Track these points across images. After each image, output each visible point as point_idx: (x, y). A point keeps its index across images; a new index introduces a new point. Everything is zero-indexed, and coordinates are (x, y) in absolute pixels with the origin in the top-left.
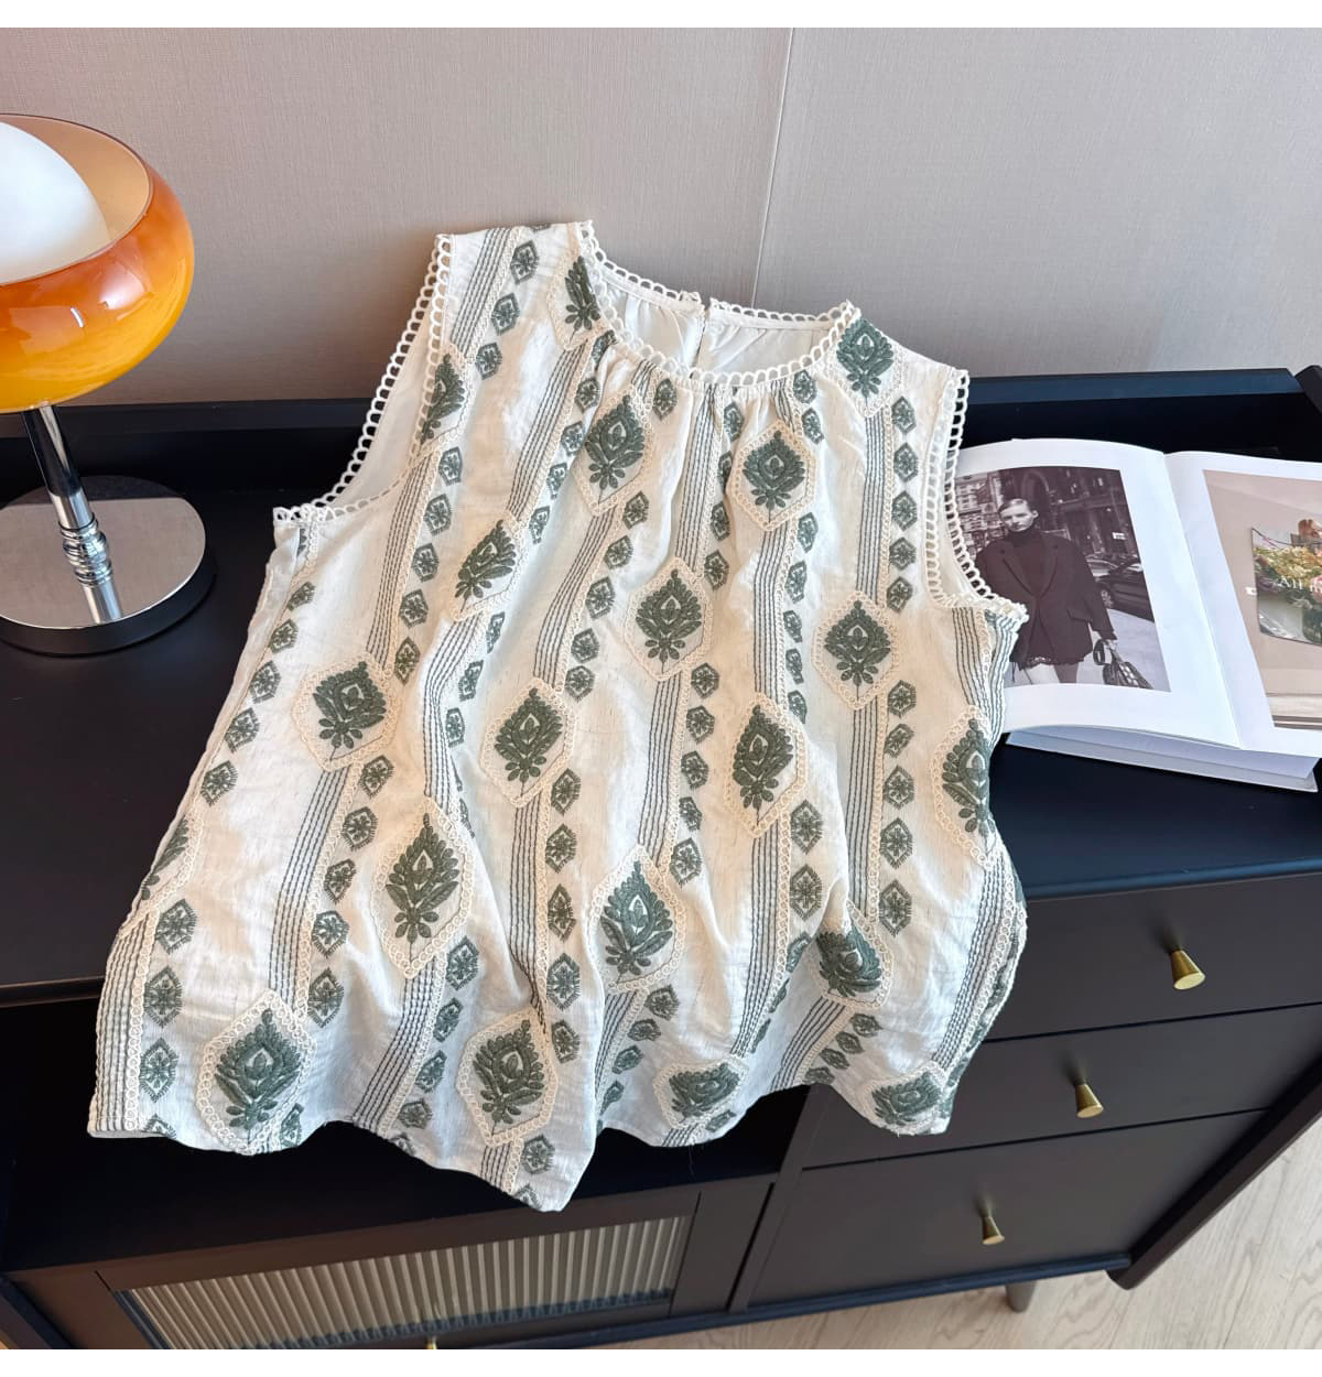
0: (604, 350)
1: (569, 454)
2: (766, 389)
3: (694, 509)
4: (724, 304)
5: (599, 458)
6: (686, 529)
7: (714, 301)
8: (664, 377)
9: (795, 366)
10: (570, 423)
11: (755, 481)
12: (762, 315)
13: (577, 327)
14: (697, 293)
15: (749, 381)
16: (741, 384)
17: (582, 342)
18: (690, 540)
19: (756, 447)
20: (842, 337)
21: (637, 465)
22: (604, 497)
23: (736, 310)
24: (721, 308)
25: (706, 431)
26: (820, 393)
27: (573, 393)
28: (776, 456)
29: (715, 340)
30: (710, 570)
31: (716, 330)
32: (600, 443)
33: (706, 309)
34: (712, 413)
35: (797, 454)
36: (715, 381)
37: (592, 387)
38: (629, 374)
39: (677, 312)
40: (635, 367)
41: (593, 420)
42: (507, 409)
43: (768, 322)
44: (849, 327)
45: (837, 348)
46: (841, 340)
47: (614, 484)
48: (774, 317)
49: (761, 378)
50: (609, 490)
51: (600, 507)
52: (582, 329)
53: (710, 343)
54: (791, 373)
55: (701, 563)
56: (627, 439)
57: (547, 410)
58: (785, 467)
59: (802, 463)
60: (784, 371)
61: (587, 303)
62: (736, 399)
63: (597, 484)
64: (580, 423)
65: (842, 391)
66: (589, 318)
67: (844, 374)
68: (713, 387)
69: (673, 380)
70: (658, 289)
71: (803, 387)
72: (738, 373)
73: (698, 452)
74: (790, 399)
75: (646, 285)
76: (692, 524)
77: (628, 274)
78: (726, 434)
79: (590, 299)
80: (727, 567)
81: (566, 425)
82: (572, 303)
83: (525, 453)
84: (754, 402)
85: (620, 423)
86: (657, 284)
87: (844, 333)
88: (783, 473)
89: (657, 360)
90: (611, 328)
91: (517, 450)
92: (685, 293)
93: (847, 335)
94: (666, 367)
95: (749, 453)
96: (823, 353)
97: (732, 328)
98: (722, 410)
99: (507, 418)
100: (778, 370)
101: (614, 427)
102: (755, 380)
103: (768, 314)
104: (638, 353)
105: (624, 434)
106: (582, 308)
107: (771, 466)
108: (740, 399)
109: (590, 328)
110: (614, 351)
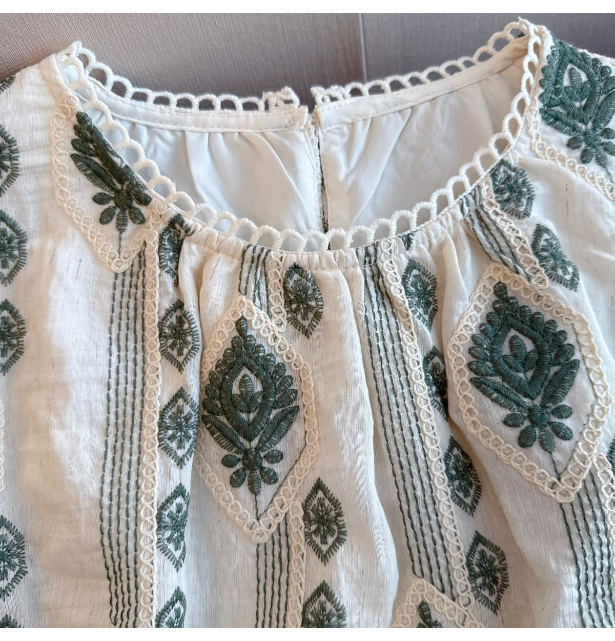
0: (178, 249)
1: (180, 462)
2: (454, 217)
3: (417, 483)
4: (335, 90)
5: (233, 442)
6: (416, 523)
7: (318, 92)
8: (289, 263)
9: (486, 160)
10: (166, 401)
11: (501, 397)
12: (396, 86)
13: (121, 227)
14: (288, 89)
15: (424, 217)
16: (414, 226)
17: (137, 249)
18: (428, 541)
19: (474, 327)
20: (541, 84)
21: (297, 430)
22: (262, 507)
23: (356, 92)
24: (333, 99)
25: (387, 333)
26: (539, 188)
27: (154, 342)
28: (513, 333)
29: (342, 157)
30: (479, 581)
31: (337, 138)
32: (224, 413)
33: (311, 110)
34: (385, 295)
35: (547, 317)
36: (371, 239)
37: (180, 321)
38: (231, 275)
39: (270, 133)
40: (236, 262)
41: (201, 378)
42: (54, 420)
43: (410, 95)
44: (545, 63)
45: (539, 105)
46: (541, 91)
47: (271, 478)
48: (415, 81)
49: (443, 203)
50: (267, 491)
51: (262, 526)
52: (131, 226)
53: (335, 165)
54: (484, 173)
55: (461, 578)
56: (265, 394)
57: (121, 388)
58: (539, 350)
59: (563, 332)
60: (473, 175)
61: (122, 183)
62: (413, 253)
63: (244, 489)
64: (181, 394)
65: (568, 171)
66: (135, 204)
67: (561, 144)
68: (371, 250)
69: (303, 263)
70: (228, 105)
71: (511, 189)
72: (404, 212)
73: (387, 377)
74: (498, 219)
75: (206, 105)
76: (423, 510)
77: (174, 98)
78: (419, 322)
79: (123, 175)
80: (502, 557)
81: (159, 406)
82: (99, 190)
83: (106, 501)
84: (441, 246)
85: (245, 371)
86: (224, 97)
87: (542, 77)
88: (537, 363)
89: (267, 239)
90: (175, 210)
91: (91, 498)
92: (270, 93)
93: (547, 77)
94: (286, 247)
95: (468, 343)
96: (521, 122)
97: (360, 124)
98: (399, 284)
99: (60, 439)
100: (463, 177)
101: (239, 378)
102: (434, 211)
103: (404, 79)
104: (233, 238)
105: (257, 387)
106: (117, 192)
107: (515, 356)
108: (420, 250)
109: (140, 220)
110: (194, 247)
